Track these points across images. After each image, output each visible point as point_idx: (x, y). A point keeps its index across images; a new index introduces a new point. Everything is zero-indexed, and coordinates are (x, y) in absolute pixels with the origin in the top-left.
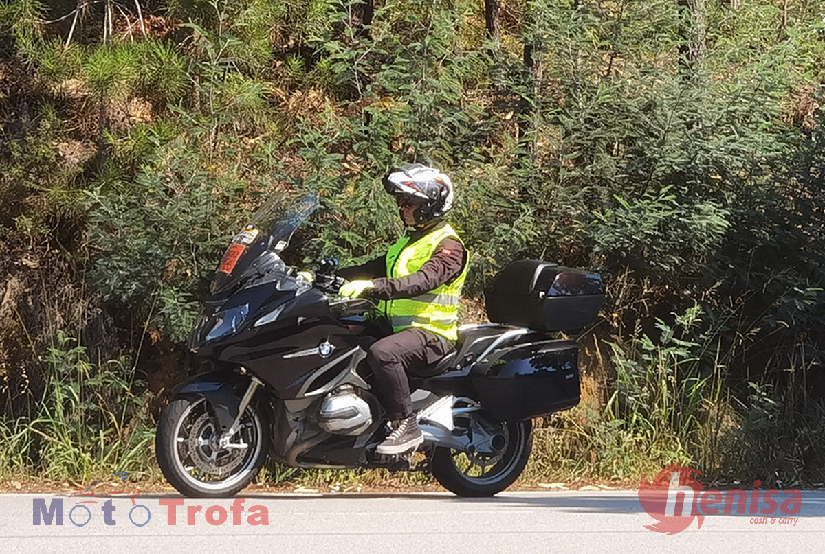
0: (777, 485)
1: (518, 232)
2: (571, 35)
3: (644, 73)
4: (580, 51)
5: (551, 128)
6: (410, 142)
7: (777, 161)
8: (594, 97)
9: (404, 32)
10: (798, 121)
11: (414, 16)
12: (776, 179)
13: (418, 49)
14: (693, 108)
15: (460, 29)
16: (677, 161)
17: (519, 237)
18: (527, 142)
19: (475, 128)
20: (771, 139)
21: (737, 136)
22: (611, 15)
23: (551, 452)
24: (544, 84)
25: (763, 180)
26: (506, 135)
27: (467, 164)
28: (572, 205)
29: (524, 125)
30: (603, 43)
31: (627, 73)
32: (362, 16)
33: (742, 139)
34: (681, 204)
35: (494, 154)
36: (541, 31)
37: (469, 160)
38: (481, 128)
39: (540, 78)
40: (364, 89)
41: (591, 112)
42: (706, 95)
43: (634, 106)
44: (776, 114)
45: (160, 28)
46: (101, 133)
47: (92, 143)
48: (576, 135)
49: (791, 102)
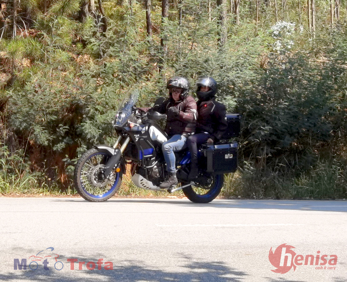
0: (254, 198)
2: (178, 35)
3: (205, 48)
4: (181, 41)
5: (170, 69)
6: (120, 73)
7: (254, 81)
8: (186, 58)
9: (117, 34)
10: (262, 66)
11: (121, 28)
12: (254, 87)
13: (123, 40)
14: (223, 61)
15: (138, 33)
18: (162, 74)
19: (143, 69)
20: (252, 72)
21: (239, 71)
22: (192, 27)
24: (168, 53)
25: (248, 87)
26: (154, 71)
27: (140, 82)
29: (160, 68)
30: (190, 38)
31: (198, 49)
32: (103, 28)
33: (241, 73)
35: (150, 78)
36: (167, 33)
37: (141, 80)
38: (145, 69)
39: (166, 51)
40: (104, 55)
41: (185, 62)
42: (228, 56)
43: (201, 60)
44: (253, 63)
45: (33, 34)
46: (13, 70)
47: (9, 74)
48: (180, 71)
49: (259, 59)
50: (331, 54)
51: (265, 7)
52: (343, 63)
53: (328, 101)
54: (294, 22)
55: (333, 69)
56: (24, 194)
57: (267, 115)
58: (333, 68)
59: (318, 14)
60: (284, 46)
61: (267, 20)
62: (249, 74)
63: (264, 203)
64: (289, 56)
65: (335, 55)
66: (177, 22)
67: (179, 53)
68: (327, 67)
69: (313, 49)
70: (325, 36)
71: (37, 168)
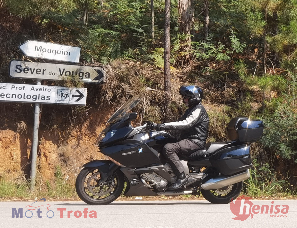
45: (279, 72)
46: (263, 100)
47: (260, 103)
56: (272, 198)
71: (282, 177)
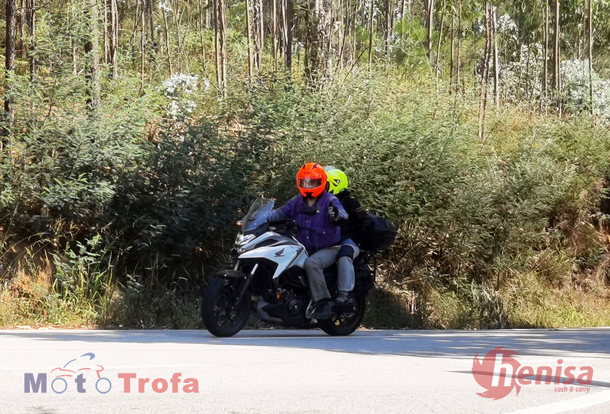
0: (142, 327)
1: (4, 198)
2: (29, 95)
3: (68, 114)
4: (34, 103)
5: (19, 144)
7: (140, 159)
8: (42, 128)
10: (150, 138)
12: (139, 168)
14: (95, 132)
16: (86, 159)
17: (5, 200)
18: (7, 151)
20: (136, 147)
21: (118, 146)
22: (50, 84)
23: (23, 310)
24: (16, 121)
25: (132, 169)
28: (31, 183)
29: (5, 142)
30: (46, 99)
31: (58, 114)
33: (121, 148)
34: (89, 182)
36: (13, 93)
39: (13, 118)
41: (41, 134)
42: (101, 125)
43: (63, 131)
44: (139, 134)
48: (33, 146)
49: (147, 128)
50: (250, 120)
51: (154, 54)
52: (269, 133)
53: (246, 187)
54: (197, 75)
55: (253, 142)
57: (159, 208)
58: (254, 140)
59: (231, 63)
60: (183, 110)
61: (157, 72)
62: (132, 150)
63: (156, 335)
64: (190, 123)
65: (257, 121)
66: (27, 77)
67: (31, 121)
68: (244, 138)
69: (224, 113)
70: (241, 94)
